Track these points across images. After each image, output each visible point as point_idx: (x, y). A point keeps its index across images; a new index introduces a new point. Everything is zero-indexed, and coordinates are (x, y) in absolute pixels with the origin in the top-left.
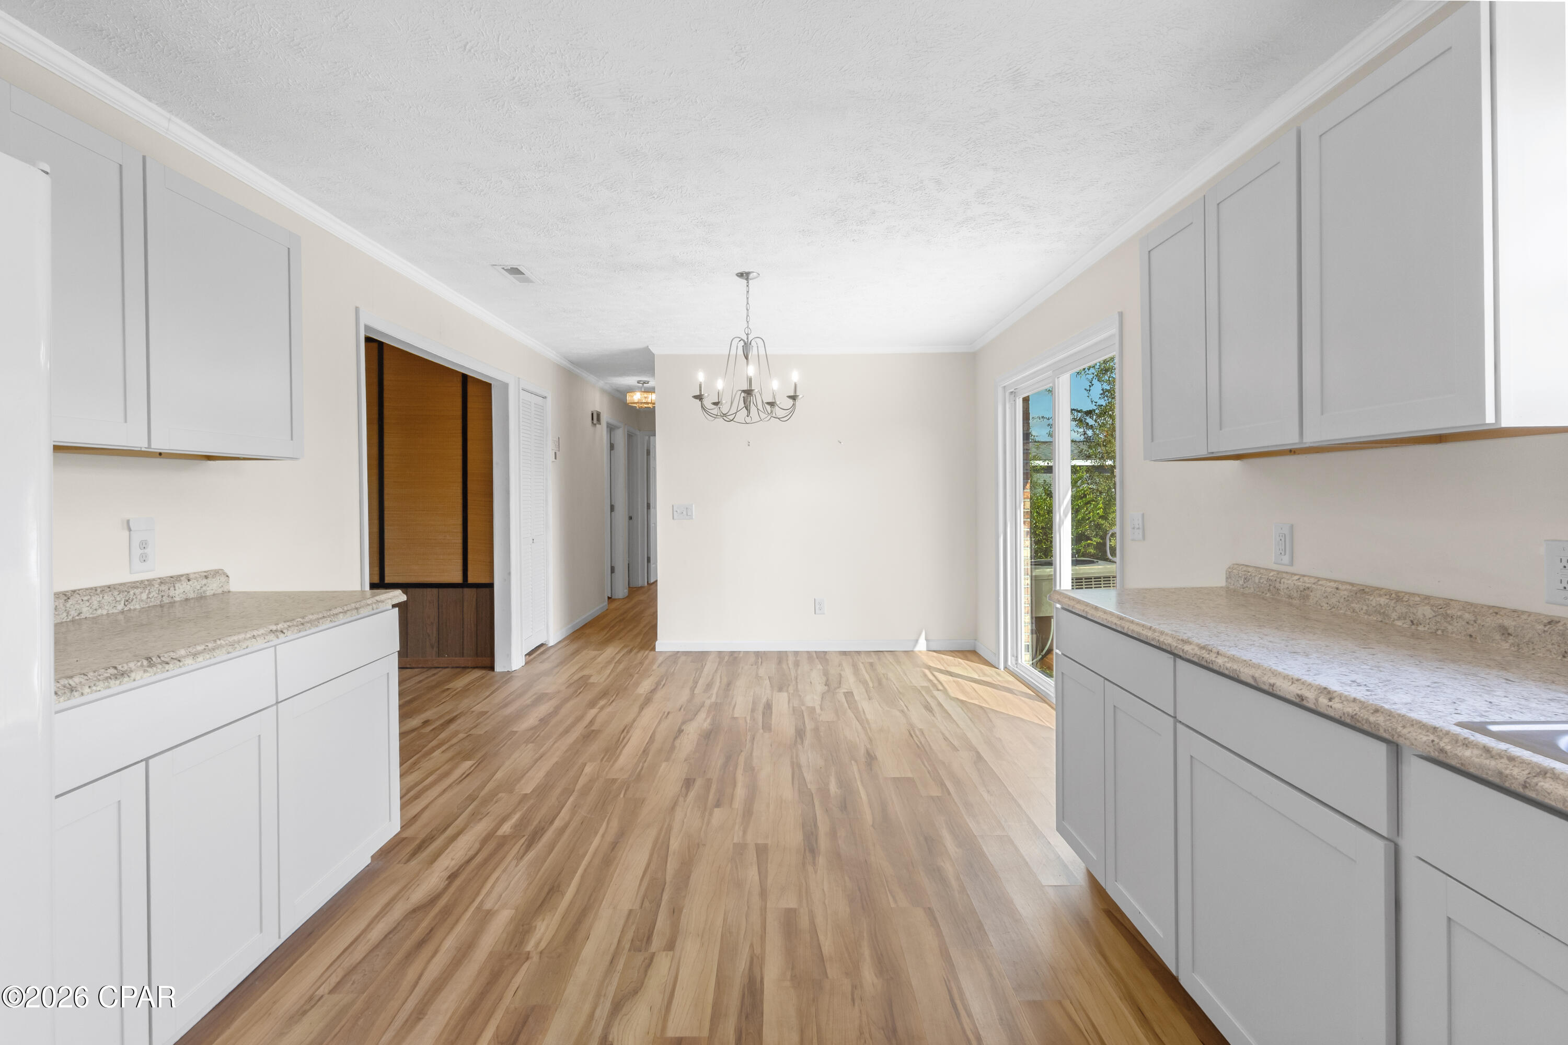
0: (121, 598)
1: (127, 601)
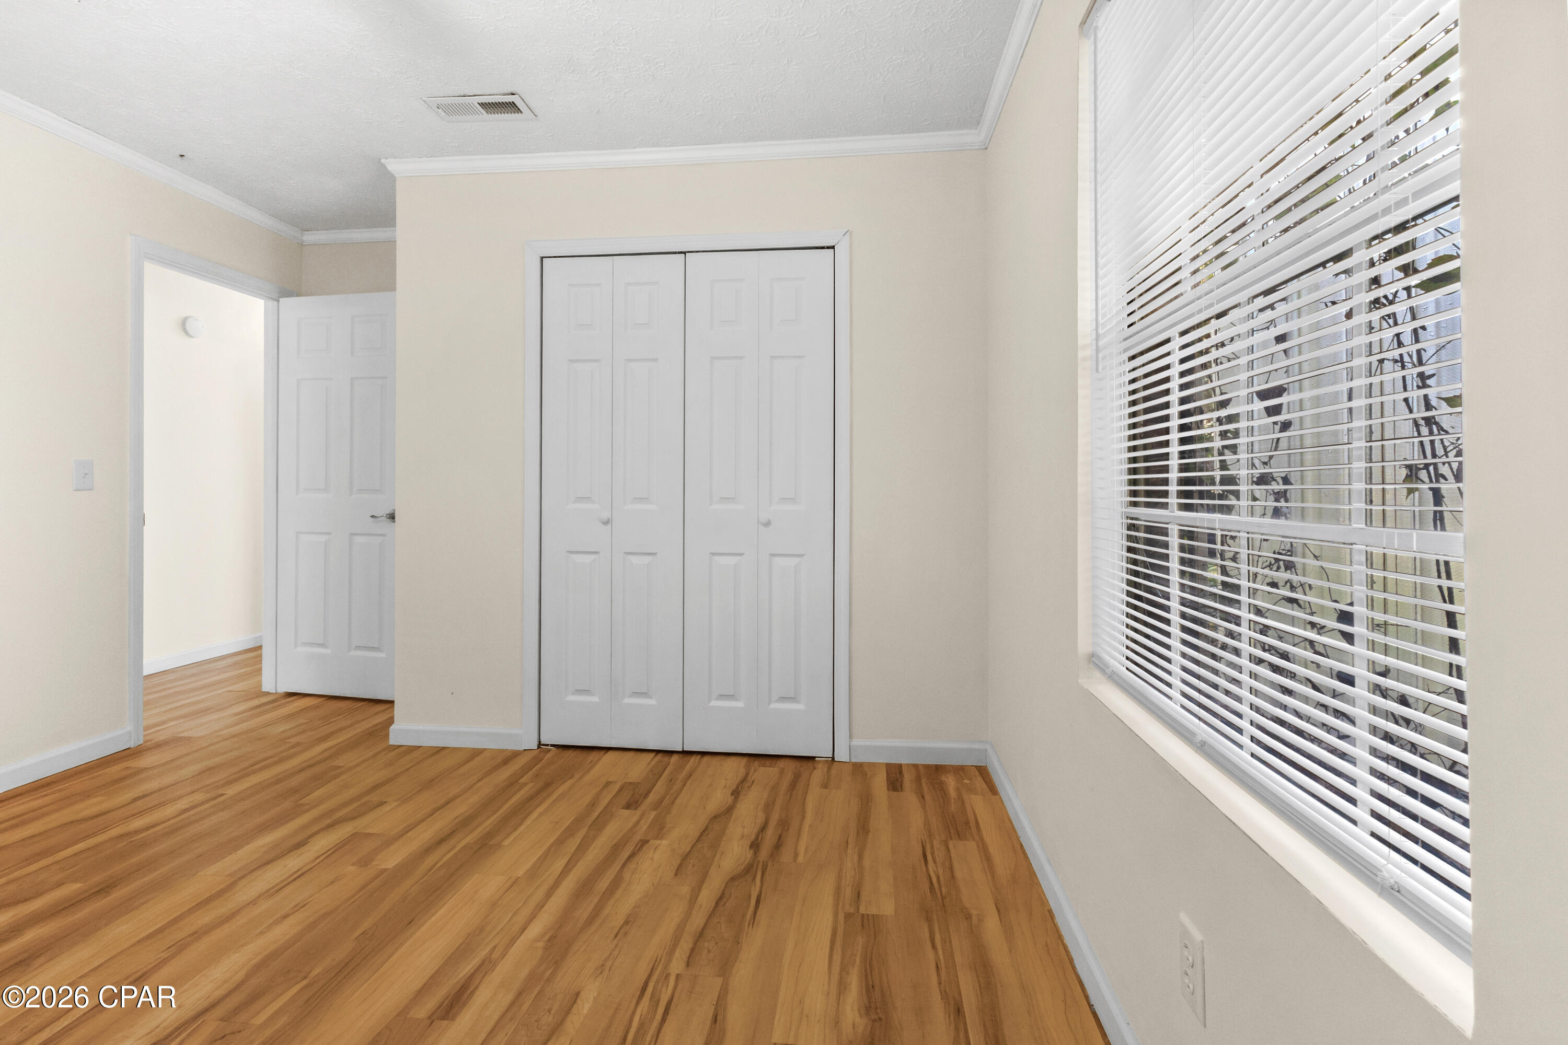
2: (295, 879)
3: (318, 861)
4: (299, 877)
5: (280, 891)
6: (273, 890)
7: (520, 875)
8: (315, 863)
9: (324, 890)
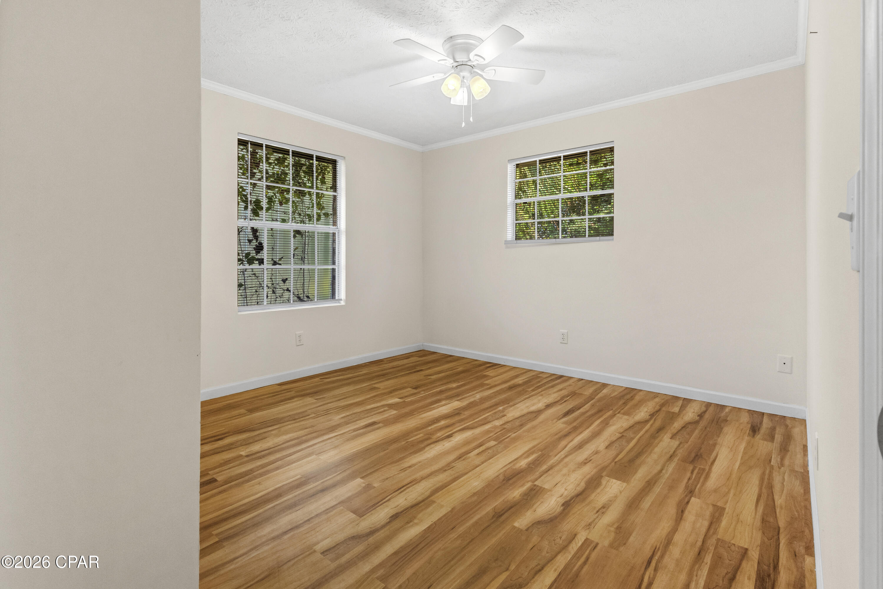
2: (404, 486)
3: (389, 497)
4: (401, 488)
5: (409, 482)
6: (413, 483)
7: (315, 456)
8: (391, 496)
9: (392, 475)
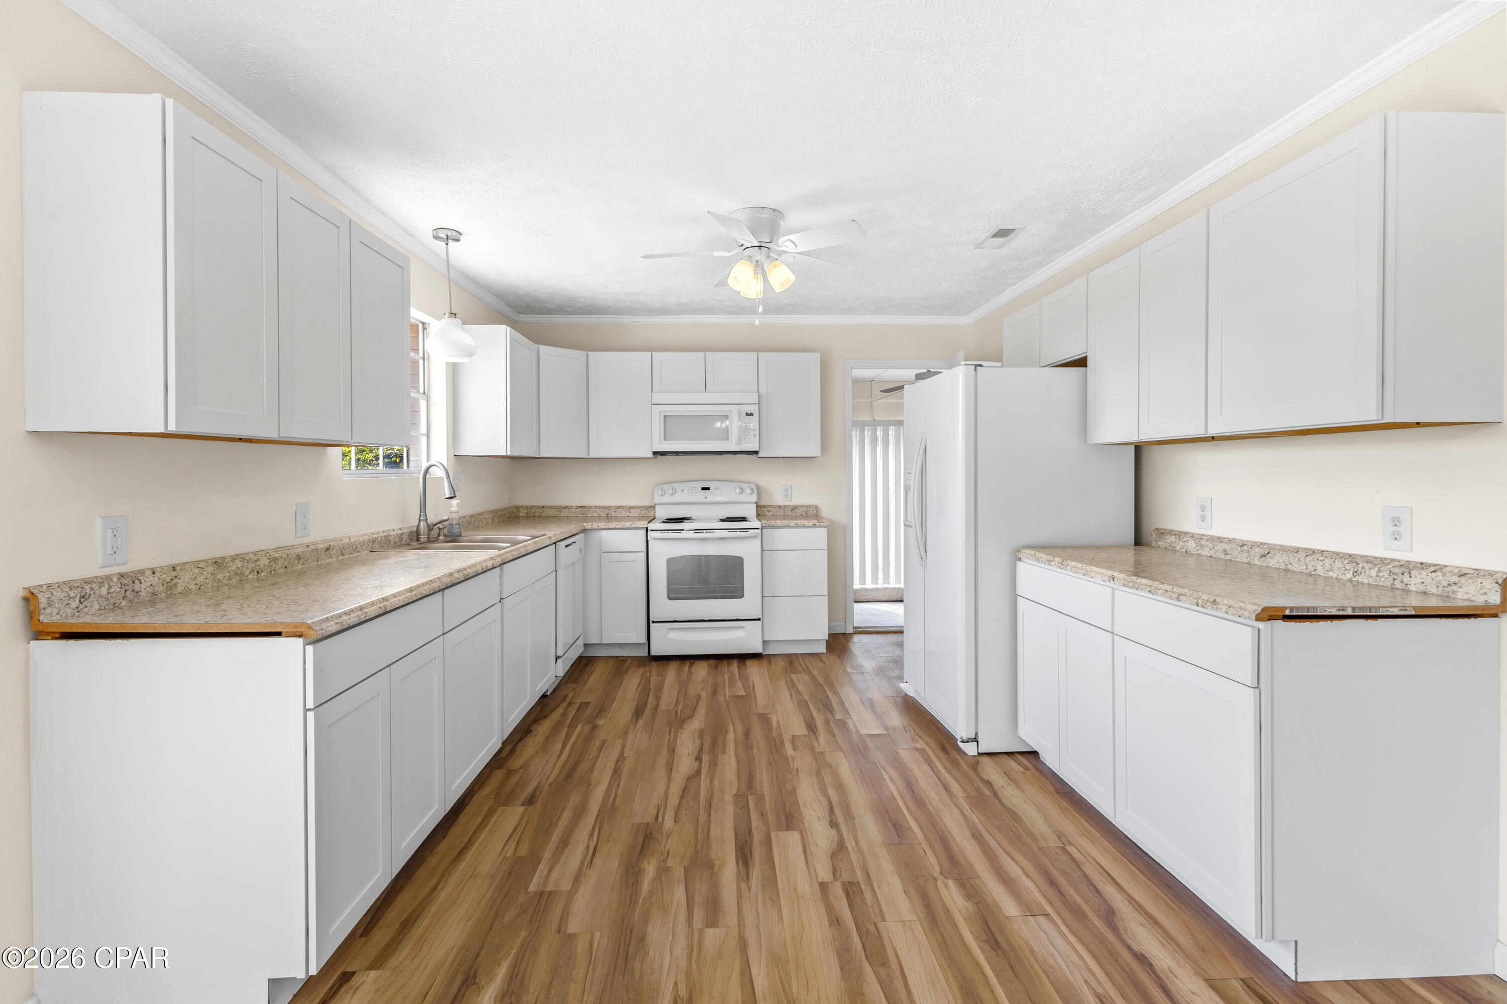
0: (1350, 568)
1: (1356, 572)
